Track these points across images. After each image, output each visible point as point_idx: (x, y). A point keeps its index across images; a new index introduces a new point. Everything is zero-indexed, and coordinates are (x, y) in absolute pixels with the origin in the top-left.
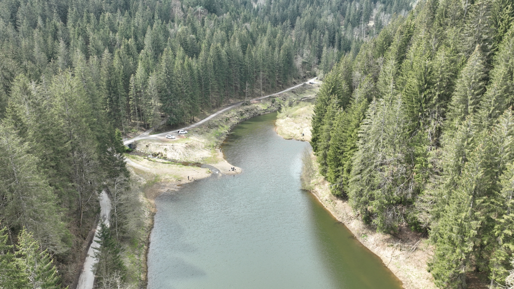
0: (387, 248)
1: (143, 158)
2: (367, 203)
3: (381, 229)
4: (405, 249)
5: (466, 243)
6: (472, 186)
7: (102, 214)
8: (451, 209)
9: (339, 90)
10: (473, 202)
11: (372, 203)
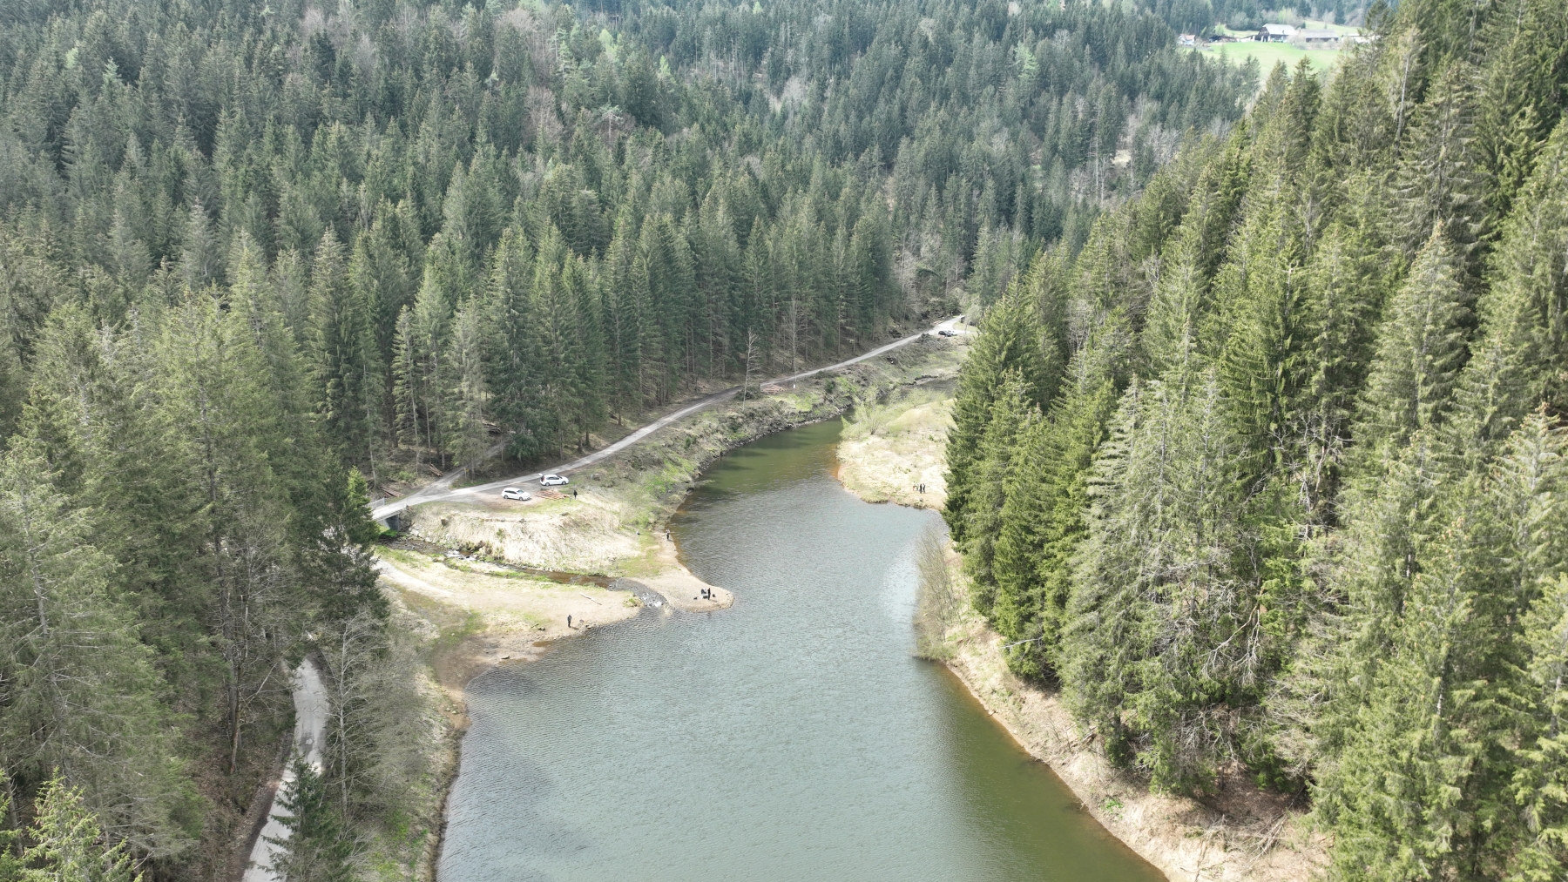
0: (1182, 843)
1: (430, 559)
2: (1119, 701)
3: (1165, 781)
4: (1239, 845)
5: (1429, 828)
6: (1439, 647)
7: (299, 734)
8: (1377, 717)
9: (1028, 355)
10: (1444, 695)
11: (1135, 700)
